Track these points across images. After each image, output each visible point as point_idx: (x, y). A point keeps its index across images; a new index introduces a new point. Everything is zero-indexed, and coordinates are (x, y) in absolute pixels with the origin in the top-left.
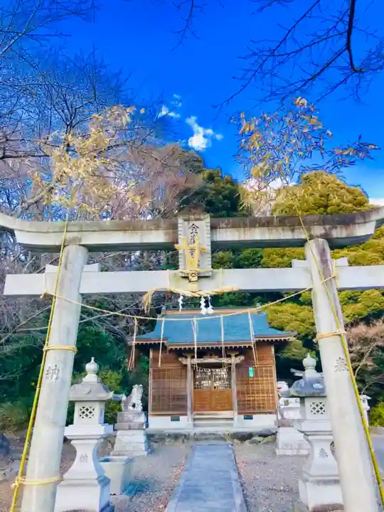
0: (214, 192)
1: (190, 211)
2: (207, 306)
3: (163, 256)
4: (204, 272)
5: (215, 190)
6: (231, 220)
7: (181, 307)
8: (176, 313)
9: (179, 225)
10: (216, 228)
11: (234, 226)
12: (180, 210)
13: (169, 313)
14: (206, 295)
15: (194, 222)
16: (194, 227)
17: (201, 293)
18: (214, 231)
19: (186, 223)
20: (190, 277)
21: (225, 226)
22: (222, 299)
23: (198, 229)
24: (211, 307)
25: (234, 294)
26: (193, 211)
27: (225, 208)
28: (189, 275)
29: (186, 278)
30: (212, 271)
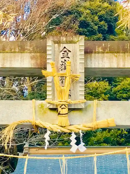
0: (88, 11)
1: (60, 33)
2: (78, 144)
3: (27, 85)
4: (75, 104)
5: (90, 10)
6: (109, 44)
7: (47, 143)
8: (41, 151)
9: (48, 48)
10: (91, 52)
11: (112, 51)
12: (48, 31)
13: (33, 151)
14: (77, 131)
15: (65, 45)
16: (66, 51)
17: (71, 128)
18: (89, 55)
19: (56, 45)
20: (59, 109)
21: (101, 50)
22: (95, 136)
23: (69, 53)
24: (82, 144)
25: (110, 130)
26: (64, 33)
27: (101, 30)
28: (59, 107)
29: (55, 110)
30: (85, 103)
